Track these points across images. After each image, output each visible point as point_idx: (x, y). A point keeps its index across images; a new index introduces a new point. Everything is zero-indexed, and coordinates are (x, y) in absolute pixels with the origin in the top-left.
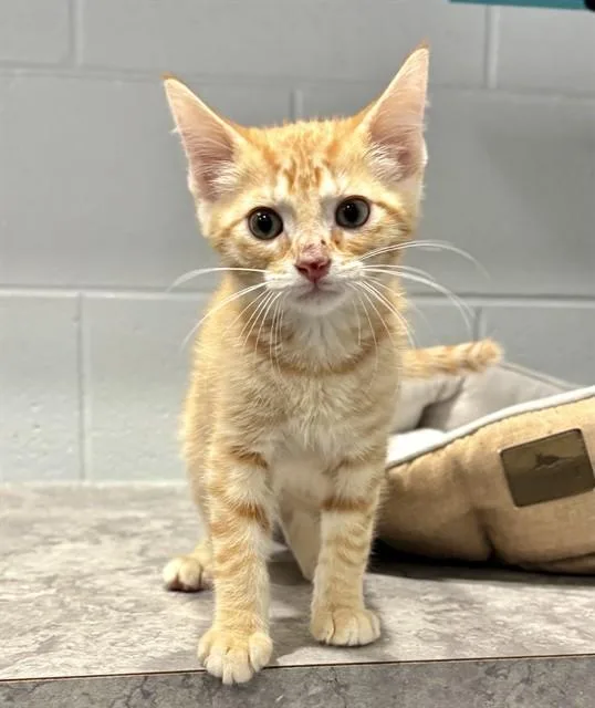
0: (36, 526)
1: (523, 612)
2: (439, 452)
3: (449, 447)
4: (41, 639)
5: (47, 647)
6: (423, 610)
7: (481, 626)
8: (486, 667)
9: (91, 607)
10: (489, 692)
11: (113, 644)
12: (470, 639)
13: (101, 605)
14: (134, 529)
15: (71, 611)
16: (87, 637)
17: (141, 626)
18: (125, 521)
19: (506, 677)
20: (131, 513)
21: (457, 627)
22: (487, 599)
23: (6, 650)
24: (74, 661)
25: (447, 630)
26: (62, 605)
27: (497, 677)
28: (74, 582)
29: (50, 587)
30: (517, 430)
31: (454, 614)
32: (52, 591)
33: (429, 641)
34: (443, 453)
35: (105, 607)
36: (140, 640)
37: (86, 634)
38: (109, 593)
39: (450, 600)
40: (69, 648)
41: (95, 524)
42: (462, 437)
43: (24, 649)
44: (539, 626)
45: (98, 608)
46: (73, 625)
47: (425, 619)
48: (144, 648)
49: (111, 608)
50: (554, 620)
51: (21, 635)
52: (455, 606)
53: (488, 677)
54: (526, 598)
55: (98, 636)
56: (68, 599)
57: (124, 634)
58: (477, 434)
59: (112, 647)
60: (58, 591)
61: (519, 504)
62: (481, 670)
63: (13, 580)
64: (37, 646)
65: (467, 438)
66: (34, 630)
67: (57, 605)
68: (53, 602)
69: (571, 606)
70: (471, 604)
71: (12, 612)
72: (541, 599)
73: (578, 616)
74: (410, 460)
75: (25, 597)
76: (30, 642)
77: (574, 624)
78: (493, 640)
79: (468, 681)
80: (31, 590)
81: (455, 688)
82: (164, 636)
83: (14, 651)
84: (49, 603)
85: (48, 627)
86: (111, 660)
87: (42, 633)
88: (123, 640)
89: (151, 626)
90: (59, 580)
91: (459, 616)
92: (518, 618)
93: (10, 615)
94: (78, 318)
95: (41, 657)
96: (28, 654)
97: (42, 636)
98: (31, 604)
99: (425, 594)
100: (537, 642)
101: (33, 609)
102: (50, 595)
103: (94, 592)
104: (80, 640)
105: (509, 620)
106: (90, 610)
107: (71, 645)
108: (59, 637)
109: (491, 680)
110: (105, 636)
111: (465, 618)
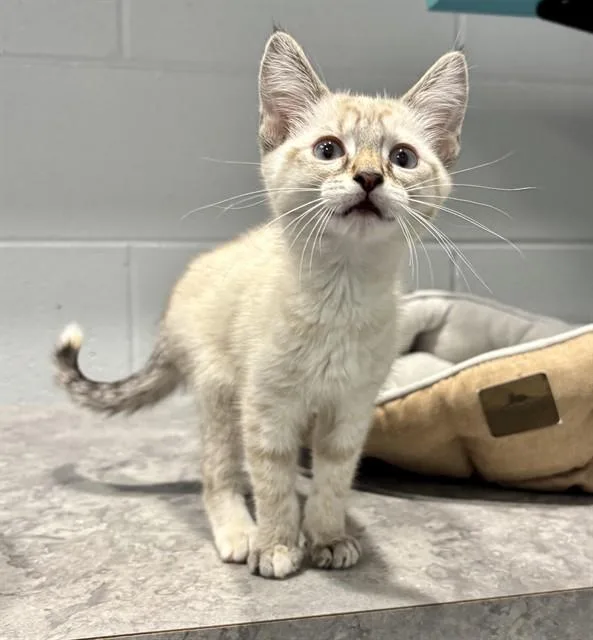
0: (92, 448)
1: (515, 539)
2: (427, 390)
3: (436, 386)
4: (93, 587)
5: (98, 597)
6: (428, 541)
7: (480, 559)
8: (490, 607)
9: (137, 545)
10: (494, 627)
11: (156, 592)
12: (474, 575)
13: (146, 542)
14: (176, 450)
15: (120, 550)
16: (133, 583)
17: (182, 568)
18: (168, 441)
19: (508, 613)
20: (172, 432)
21: (461, 560)
22: (482, 525)
23: (61, 602)
24: (121, 614)
25: (452, 565)
26: (112, 544)
27: (500, 614)
28: (122, 514)
29: (102, 521)
30: (492, 373)
31: (456, 544)
32: (103, 526)
33: (438, 579)
34: (430, 391)
35: (150, 545)
36: (181, 586)
37: (133, 579)
38: (153, 528)
39: (451, 527)
40: (118, 598)
41: (141, 444)
42: (446, 378)
43: (78, 601)
44: (530, 556)
45: (144, 547)
46: (121, 568)
47: (432, 552)
48: (186, 596)
49: (155, 546)
50: (542, 548)
51: (75, 582)
52: (456, 534)
53: (493, 615)
54: (515, 523)
55: (144, 581)
56: (117, 536)
57: (167, 579)
58: (459, 377)
59: (157, 596)
60: (109, 527)
61: (496, 434)
62: (486, 608)
63: (70, 514)
64: (89, 596)
65: (451, 379)
66: (87, 576)
67: (107, 543)
68: (105, 539)
69: (554, 530)
70: (469, 531)
71: (68, 553)
72: (527, 523)
73: (561, 542)
74: (403, 396)
75: (80, 534)
76: (82, 590)
77: (560, 553)
78: (494, 575)
79: (474, 619)
80: (85, 526)
81: (464, 625)
82: (203, 581)
83: (68, 603)
84: (100, 542)
85: (99, 572)
86: (155, 613)
87: (94, 579)
88: (166, 586)
89: (191, 568)
90: (109, 513)
91: (461, 547)
92: (510, 548)
93: (66, 557)
94: (127, 264)
95: (92, 611)
96: (80, 607)
97: (94, 583)
98: (85, 543)
99: (428, 521)
100: (532, 576)
101: (86, 548)
102: (102, 531)
103: (140, 526)
104: (127, 587)
105: (503, 550)
106: (136, 549)
107: (120, 593)
108: (109, 584)
109: (495, 617)
110: (149, 582)
111: (466, 548)
